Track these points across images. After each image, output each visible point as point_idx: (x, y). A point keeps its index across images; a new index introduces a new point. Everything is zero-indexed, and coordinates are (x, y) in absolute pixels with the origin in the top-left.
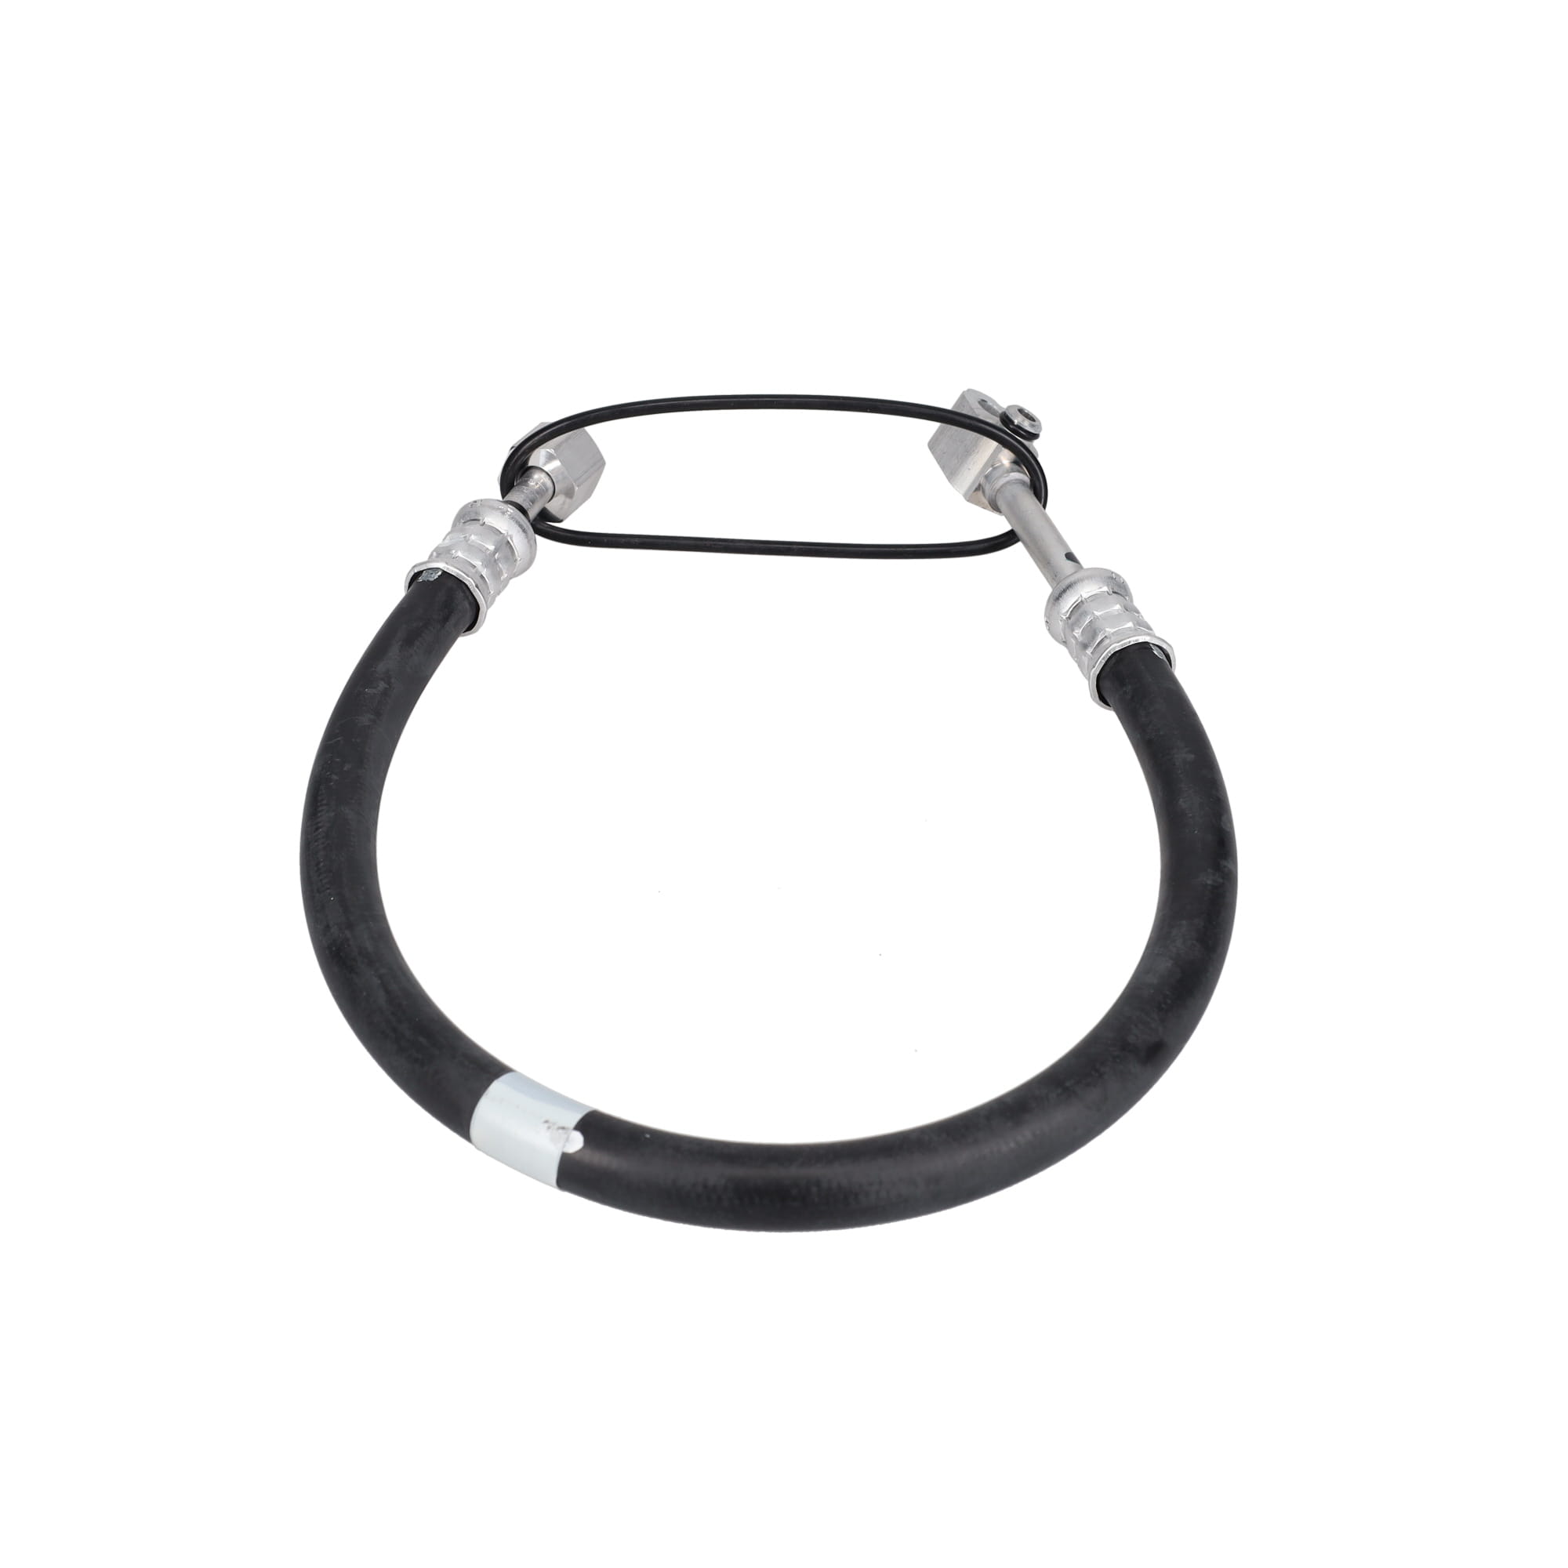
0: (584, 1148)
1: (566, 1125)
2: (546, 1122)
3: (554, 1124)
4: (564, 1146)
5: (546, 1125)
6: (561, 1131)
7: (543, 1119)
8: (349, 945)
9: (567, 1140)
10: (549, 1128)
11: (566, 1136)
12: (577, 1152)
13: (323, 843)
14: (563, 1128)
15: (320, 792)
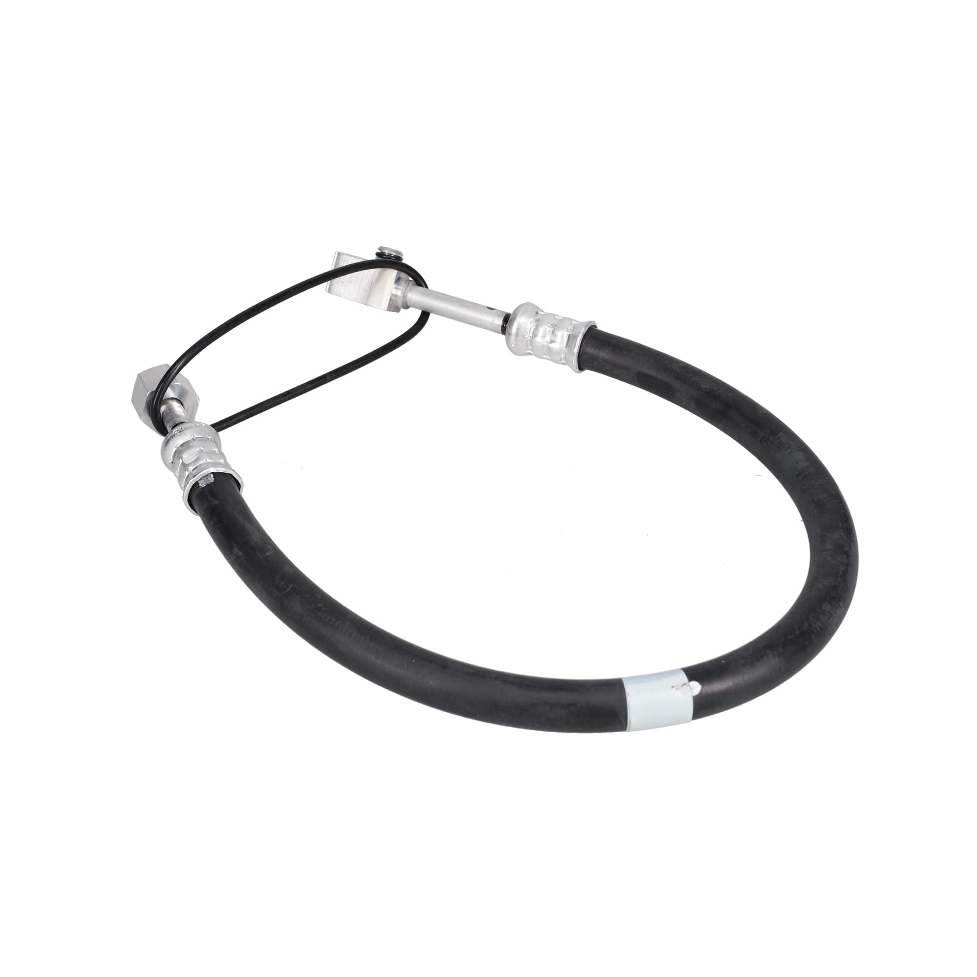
0: (702, 687)
1: (685, 682)
2: (673, 687)
3: (678, 685)
4: (692, 693)
5: (674, 689)
6: (684, 687)
7: (671, 687)
9: (691, 688)
10: (677, 689)
11: (689, 687)
12: (701, 691)
14: (684, 684)
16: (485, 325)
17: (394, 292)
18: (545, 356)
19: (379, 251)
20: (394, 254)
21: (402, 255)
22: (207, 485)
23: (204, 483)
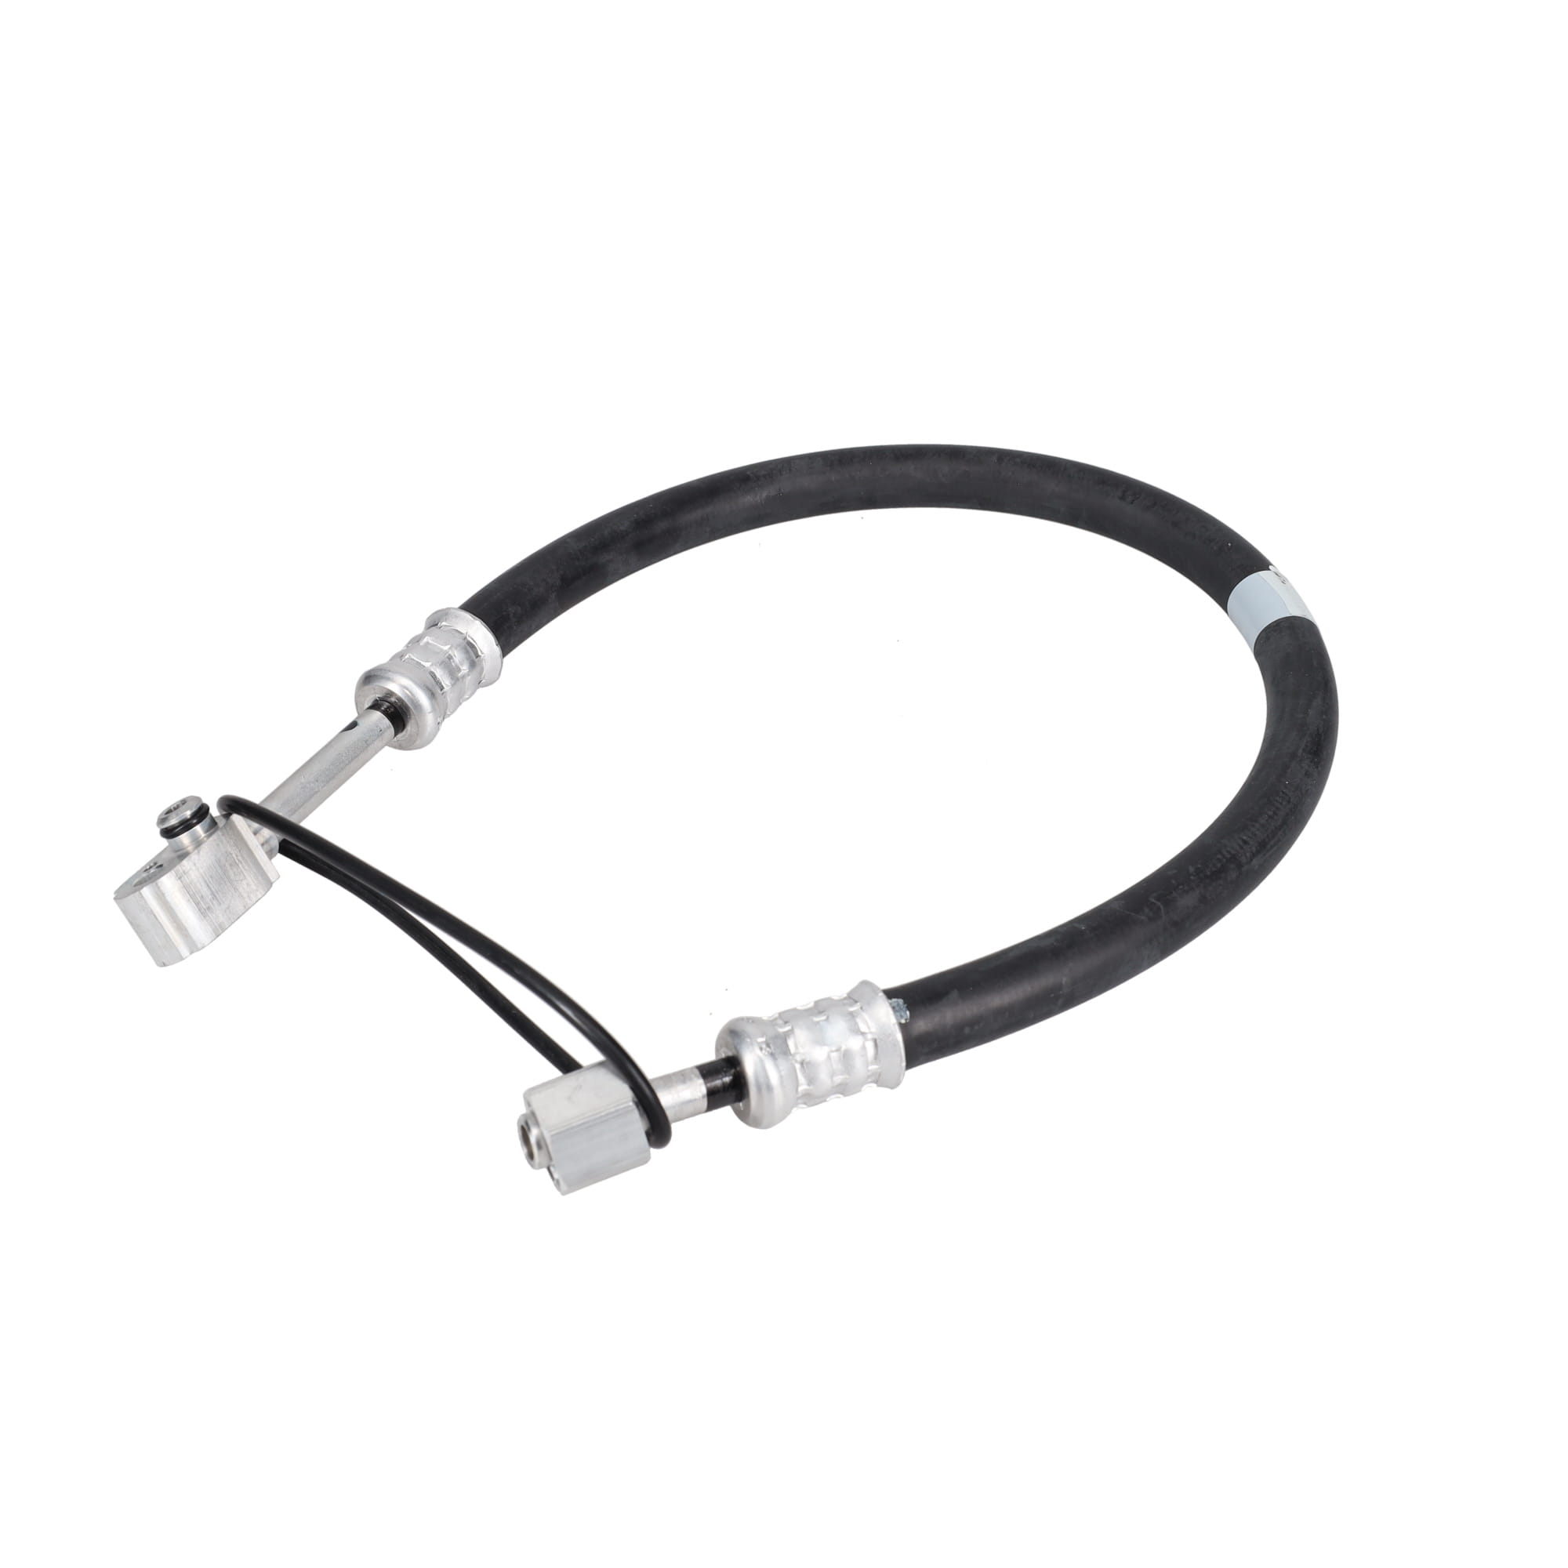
8: (1306, 746)
13: (1253, 826)
15: (1214, 869)
22: (908, 1008)
23: (903, 1014)
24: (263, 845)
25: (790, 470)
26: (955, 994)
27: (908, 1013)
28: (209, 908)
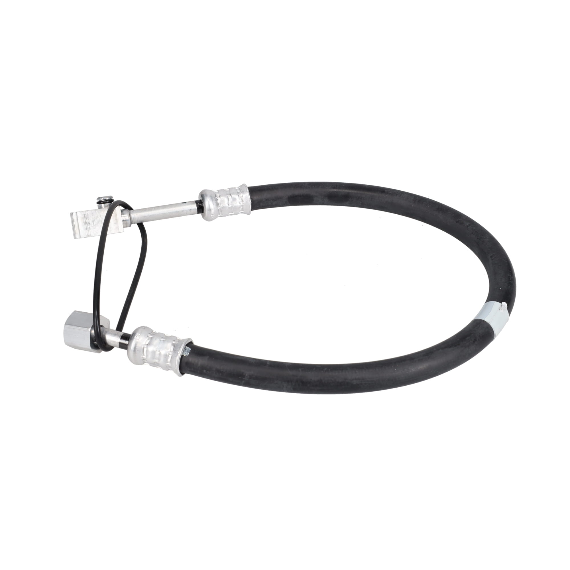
2: (499, 309)
9: (504, 306)
10: (501, 309)
14: (501, 306)
16: (186, 213)
17: (124, 218)
18: (230, 214)
19: (98, 201)
20: (107, 198)
21: (112, 197)
22: (190, 353)
23: (186, 353)
24: (123, 221)
25: (400, 196)
26: (208, 357)
27: (188, 354)
28: (90, 228)
